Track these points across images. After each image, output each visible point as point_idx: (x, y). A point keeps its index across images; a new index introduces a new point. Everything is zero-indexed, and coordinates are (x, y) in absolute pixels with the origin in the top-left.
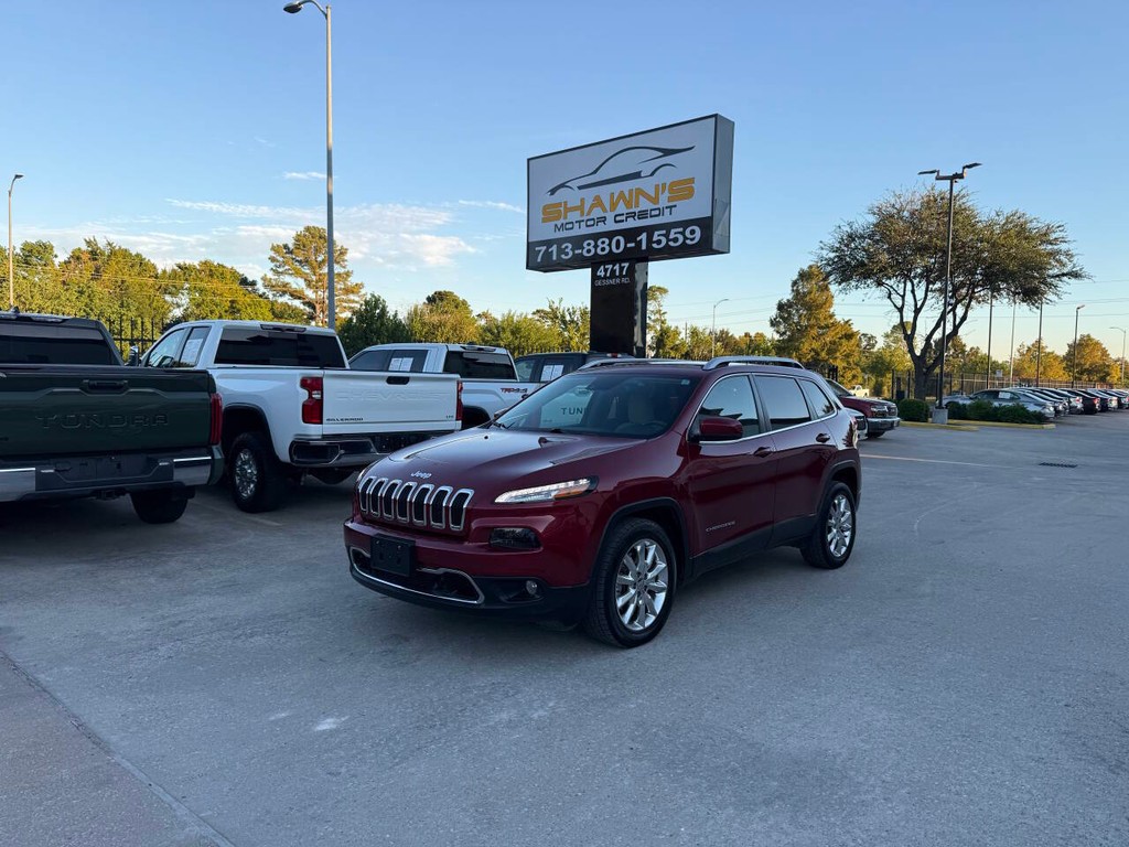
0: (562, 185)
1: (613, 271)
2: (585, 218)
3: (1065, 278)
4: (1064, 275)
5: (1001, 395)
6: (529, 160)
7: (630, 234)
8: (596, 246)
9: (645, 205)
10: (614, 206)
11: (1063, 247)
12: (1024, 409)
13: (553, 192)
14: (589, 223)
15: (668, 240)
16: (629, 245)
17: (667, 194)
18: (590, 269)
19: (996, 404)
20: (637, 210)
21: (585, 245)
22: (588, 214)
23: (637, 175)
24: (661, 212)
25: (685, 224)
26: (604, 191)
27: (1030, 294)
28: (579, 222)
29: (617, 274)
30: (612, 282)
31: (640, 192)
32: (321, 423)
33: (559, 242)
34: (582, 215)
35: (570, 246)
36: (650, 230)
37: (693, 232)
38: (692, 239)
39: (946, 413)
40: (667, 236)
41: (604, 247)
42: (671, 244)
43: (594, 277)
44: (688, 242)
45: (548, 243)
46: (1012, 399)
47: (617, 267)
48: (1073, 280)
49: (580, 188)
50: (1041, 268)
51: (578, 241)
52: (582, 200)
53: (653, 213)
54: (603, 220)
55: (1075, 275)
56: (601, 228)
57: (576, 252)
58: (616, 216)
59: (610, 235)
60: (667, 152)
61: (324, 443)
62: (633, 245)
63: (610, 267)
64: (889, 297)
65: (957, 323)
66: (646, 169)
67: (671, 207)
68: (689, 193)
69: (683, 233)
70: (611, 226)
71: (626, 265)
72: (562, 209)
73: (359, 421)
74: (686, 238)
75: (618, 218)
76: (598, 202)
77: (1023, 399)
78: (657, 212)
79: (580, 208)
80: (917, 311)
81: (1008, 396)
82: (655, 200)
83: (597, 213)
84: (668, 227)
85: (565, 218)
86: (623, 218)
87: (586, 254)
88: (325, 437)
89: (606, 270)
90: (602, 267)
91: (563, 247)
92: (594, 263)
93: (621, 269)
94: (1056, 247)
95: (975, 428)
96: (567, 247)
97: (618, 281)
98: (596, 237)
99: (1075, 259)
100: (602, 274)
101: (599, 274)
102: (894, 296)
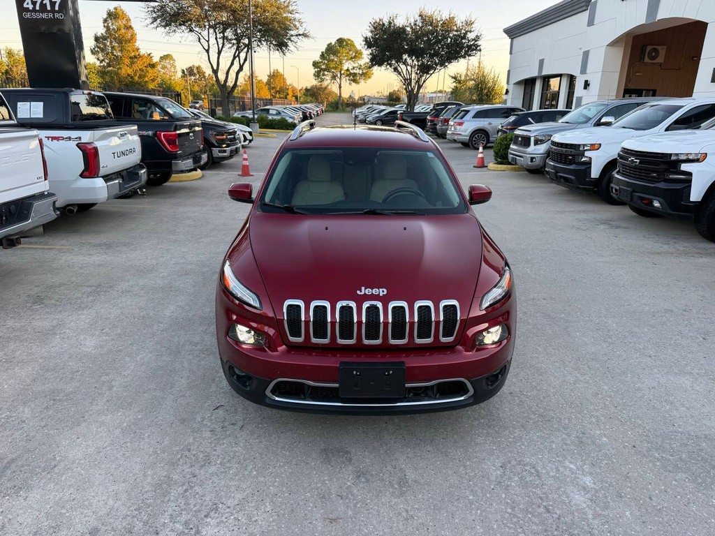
1: (43, 5)
3: (300, 37)
4: (300, 35)
5: (271, 112)
11: (297, 16)
12: (287, 121)
19: (270, 117)
27: (281, 46)
29: (49, 8)
30: (44, 16)
39: (258, 125)
43: (21, 9)
46: (277, 114)
47: (47, 1)
48: (305, 39)
50: (287, 29)
55: (305, 35)
64: (199, 41)
65: (242, 63)
77: (283, 114)
80: (219, 53)
81: (274, 112)
89: (33, 3)
94: (293, 16)
95: (275, 135)
97: (51, 15)
99: (304, 25)
100: (30, 6)
101: (25, 5)
102: (202, 40)
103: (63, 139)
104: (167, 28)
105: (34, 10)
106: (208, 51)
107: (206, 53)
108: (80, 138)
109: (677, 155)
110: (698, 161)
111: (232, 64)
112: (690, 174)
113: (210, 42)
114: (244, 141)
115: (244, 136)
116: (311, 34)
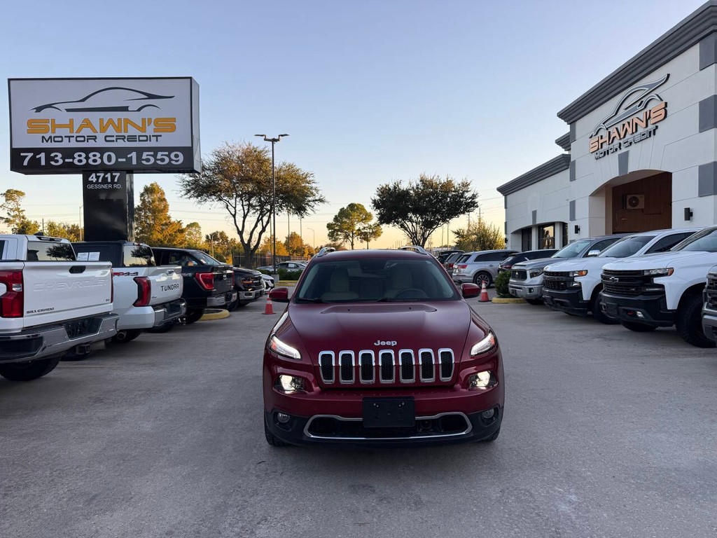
0: (50, 106)
1: (105, 179)
2: (75, 135)
3: (317, 202)
4: (316, 200)
5: (290, 265)
6: (9, 80)
7: (120, 152)
8: (87, 158)
9: (132, 131)
10: (103, 129)
11: (314, 185)
13: (39, 109)
14: (78, 139)
15: (156, 159)
16: (119, 160)
17: (152, 126)
18: (82, 175)
19: (289, 270)
20: (126, 135)
21: (76, 155)
22: (79, 131)
23: (125, 109)
24: (148, 139)
25: (170, 150)
26: (94, 117)
27: (300, 209)
28: (69, 137)
29: (109, 180)
30: (105, 186)
31: (127, 121)
32: (22, 316)
33: (48, 151)
34: (72, 131)
35: (60, 155)
36: (139, 151)
37: (177, 156)
38: (177, 161)
39: (278, 276)
40: (155, 156)
41: (95, 159)
42: (159, 162)
43: (86, 182)
44: (173, 162)
45: (37, 151)
46: (295, 268)
47: (109, 175)
48: (321, 204)
49: (68, 110)
50: (305, 196)
51: (68, 153)
52: (71, 121)
53: (141, 138)
54: (95, 138)
55: (321, 200)
56: (91, 144)
57: (67, 160)
58: (106, 137)
59: (102, 151)
60: (151, 96)
61: (24, 336)
62: (124, 160)
63: (102, 175)
64: (227, 208)
65: (264, 225)
66: (134, 106)
67: (157, 136)
68: (173, 129)
69: (168, 156)
70: (100, 143)
71: (118, 175)
72: (50, 125)
73: (50, 310)
74: (171, 160)
75: (108, 139)
76: (87, 123)
77: (301, 267)
78: (145, 138)
79: (70, 125)
80: (245, 217)
81: (293, 266)
82: (143, 129)
83: (86, 132)
84: (156, 150)
85: (53, 131)
86: (114, 139)
87: (76, 162)
88: (25, 330)
89: (98, 177)
90: (94, 175)
91: (52, 155)
92: (86, 171)
93: (113, 178)
94: (310, 185)
95: (293, 284)
96: (57, 156)
97: (110, 186)
98: (87, 151)
99: (320, 192)
100: (94, 180)
101: (90, 179)
102: (230, 207)
103: (123, 274)
104: (199, 198)
105: (97, 182)
106: (234, 216)
107: (233, 218)
108: (137, 273)
109: (649, 271)
110: (666, 275)
111: (256, 226)
112: (662, 286)
113: (237, 209)
114: (267, 288)
115: (267, 284)
116: (327, 199)
